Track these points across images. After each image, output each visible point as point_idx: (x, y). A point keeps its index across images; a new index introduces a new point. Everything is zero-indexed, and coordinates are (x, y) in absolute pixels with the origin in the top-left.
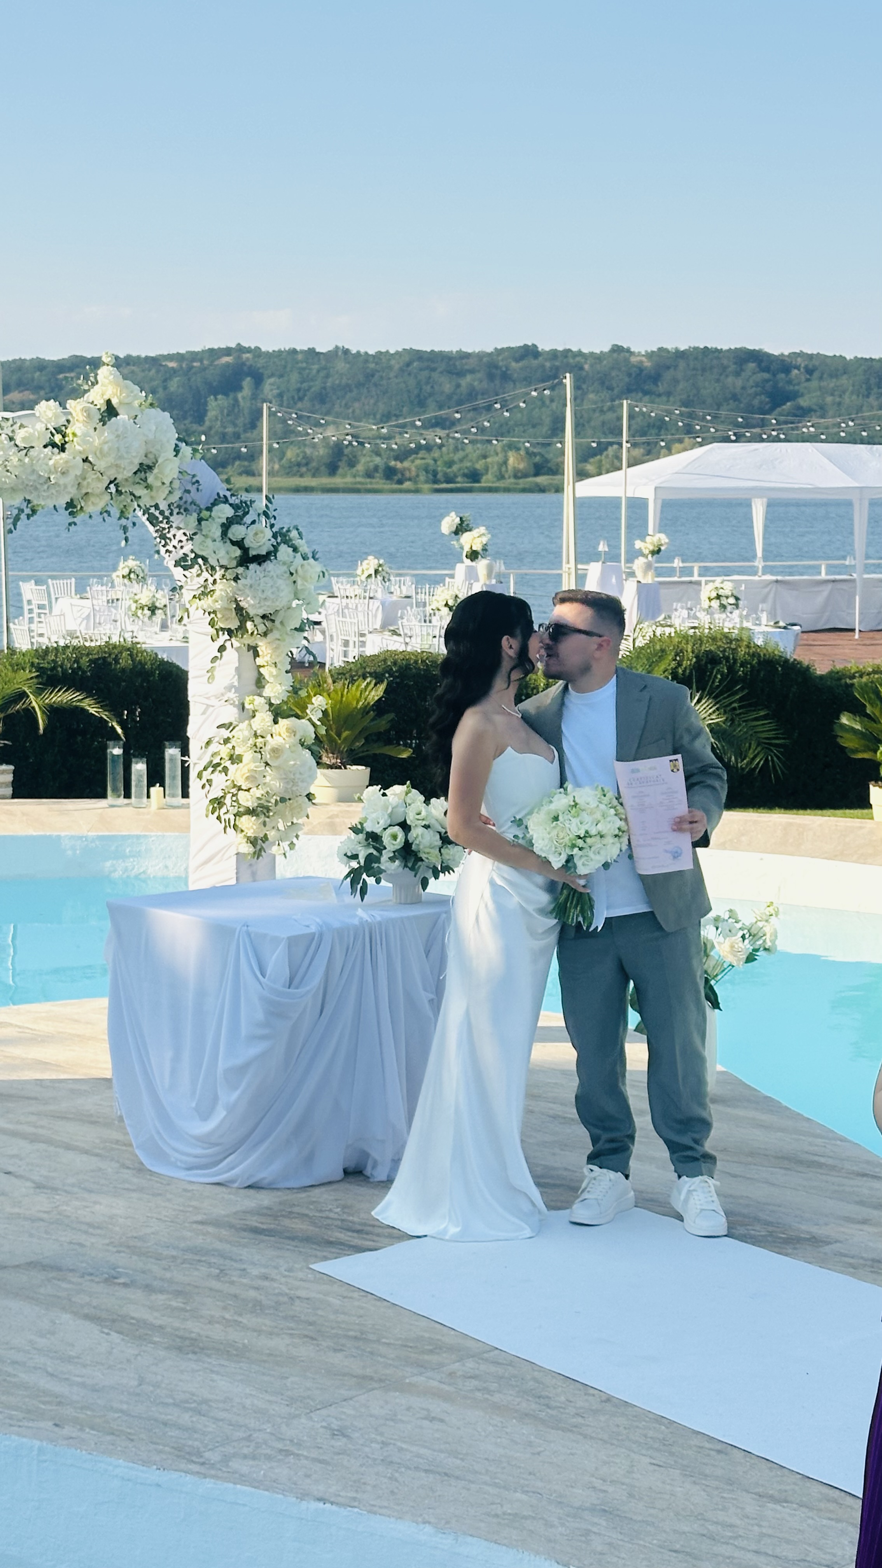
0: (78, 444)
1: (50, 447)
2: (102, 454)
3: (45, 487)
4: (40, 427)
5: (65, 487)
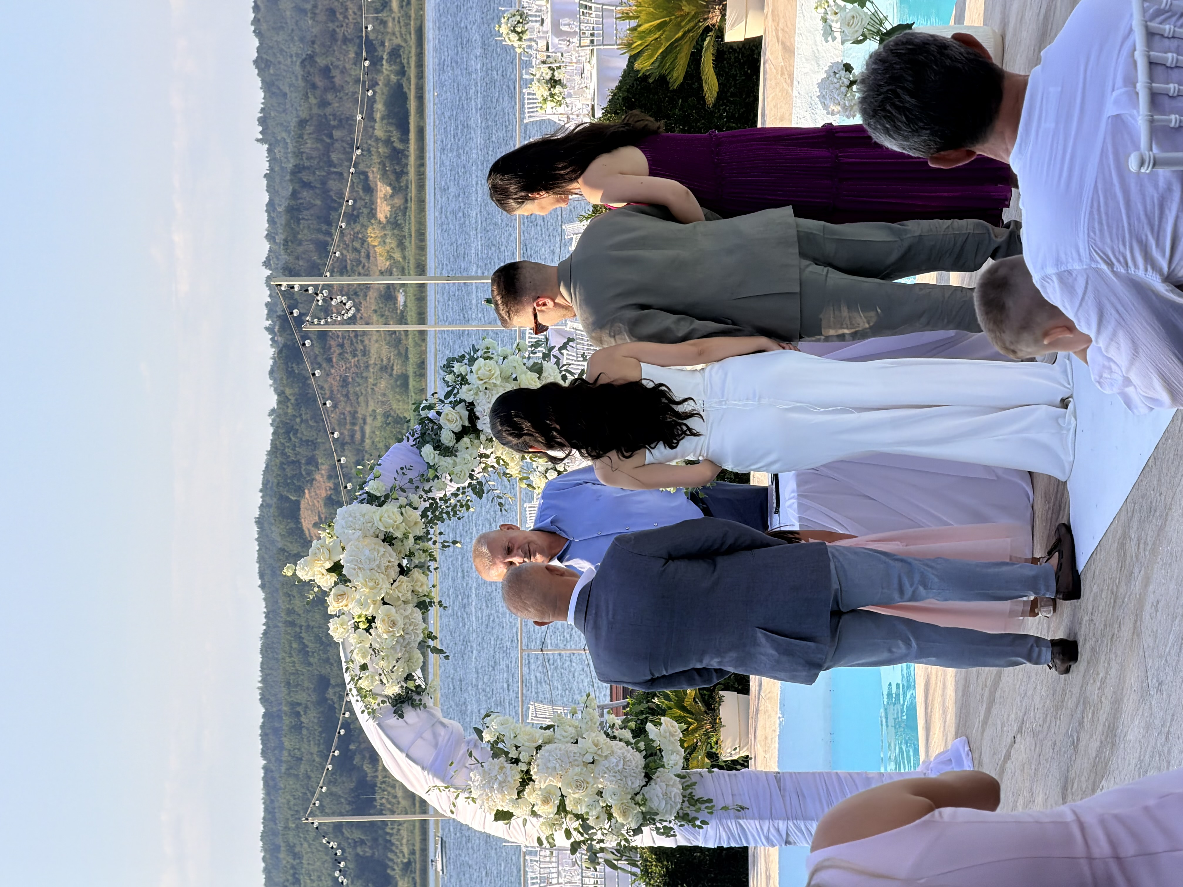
0: (368, 609)
1: (371, 631)
2: (376, 586)
3: (406, 636)
4: (353, 639)
5: (406, 617)
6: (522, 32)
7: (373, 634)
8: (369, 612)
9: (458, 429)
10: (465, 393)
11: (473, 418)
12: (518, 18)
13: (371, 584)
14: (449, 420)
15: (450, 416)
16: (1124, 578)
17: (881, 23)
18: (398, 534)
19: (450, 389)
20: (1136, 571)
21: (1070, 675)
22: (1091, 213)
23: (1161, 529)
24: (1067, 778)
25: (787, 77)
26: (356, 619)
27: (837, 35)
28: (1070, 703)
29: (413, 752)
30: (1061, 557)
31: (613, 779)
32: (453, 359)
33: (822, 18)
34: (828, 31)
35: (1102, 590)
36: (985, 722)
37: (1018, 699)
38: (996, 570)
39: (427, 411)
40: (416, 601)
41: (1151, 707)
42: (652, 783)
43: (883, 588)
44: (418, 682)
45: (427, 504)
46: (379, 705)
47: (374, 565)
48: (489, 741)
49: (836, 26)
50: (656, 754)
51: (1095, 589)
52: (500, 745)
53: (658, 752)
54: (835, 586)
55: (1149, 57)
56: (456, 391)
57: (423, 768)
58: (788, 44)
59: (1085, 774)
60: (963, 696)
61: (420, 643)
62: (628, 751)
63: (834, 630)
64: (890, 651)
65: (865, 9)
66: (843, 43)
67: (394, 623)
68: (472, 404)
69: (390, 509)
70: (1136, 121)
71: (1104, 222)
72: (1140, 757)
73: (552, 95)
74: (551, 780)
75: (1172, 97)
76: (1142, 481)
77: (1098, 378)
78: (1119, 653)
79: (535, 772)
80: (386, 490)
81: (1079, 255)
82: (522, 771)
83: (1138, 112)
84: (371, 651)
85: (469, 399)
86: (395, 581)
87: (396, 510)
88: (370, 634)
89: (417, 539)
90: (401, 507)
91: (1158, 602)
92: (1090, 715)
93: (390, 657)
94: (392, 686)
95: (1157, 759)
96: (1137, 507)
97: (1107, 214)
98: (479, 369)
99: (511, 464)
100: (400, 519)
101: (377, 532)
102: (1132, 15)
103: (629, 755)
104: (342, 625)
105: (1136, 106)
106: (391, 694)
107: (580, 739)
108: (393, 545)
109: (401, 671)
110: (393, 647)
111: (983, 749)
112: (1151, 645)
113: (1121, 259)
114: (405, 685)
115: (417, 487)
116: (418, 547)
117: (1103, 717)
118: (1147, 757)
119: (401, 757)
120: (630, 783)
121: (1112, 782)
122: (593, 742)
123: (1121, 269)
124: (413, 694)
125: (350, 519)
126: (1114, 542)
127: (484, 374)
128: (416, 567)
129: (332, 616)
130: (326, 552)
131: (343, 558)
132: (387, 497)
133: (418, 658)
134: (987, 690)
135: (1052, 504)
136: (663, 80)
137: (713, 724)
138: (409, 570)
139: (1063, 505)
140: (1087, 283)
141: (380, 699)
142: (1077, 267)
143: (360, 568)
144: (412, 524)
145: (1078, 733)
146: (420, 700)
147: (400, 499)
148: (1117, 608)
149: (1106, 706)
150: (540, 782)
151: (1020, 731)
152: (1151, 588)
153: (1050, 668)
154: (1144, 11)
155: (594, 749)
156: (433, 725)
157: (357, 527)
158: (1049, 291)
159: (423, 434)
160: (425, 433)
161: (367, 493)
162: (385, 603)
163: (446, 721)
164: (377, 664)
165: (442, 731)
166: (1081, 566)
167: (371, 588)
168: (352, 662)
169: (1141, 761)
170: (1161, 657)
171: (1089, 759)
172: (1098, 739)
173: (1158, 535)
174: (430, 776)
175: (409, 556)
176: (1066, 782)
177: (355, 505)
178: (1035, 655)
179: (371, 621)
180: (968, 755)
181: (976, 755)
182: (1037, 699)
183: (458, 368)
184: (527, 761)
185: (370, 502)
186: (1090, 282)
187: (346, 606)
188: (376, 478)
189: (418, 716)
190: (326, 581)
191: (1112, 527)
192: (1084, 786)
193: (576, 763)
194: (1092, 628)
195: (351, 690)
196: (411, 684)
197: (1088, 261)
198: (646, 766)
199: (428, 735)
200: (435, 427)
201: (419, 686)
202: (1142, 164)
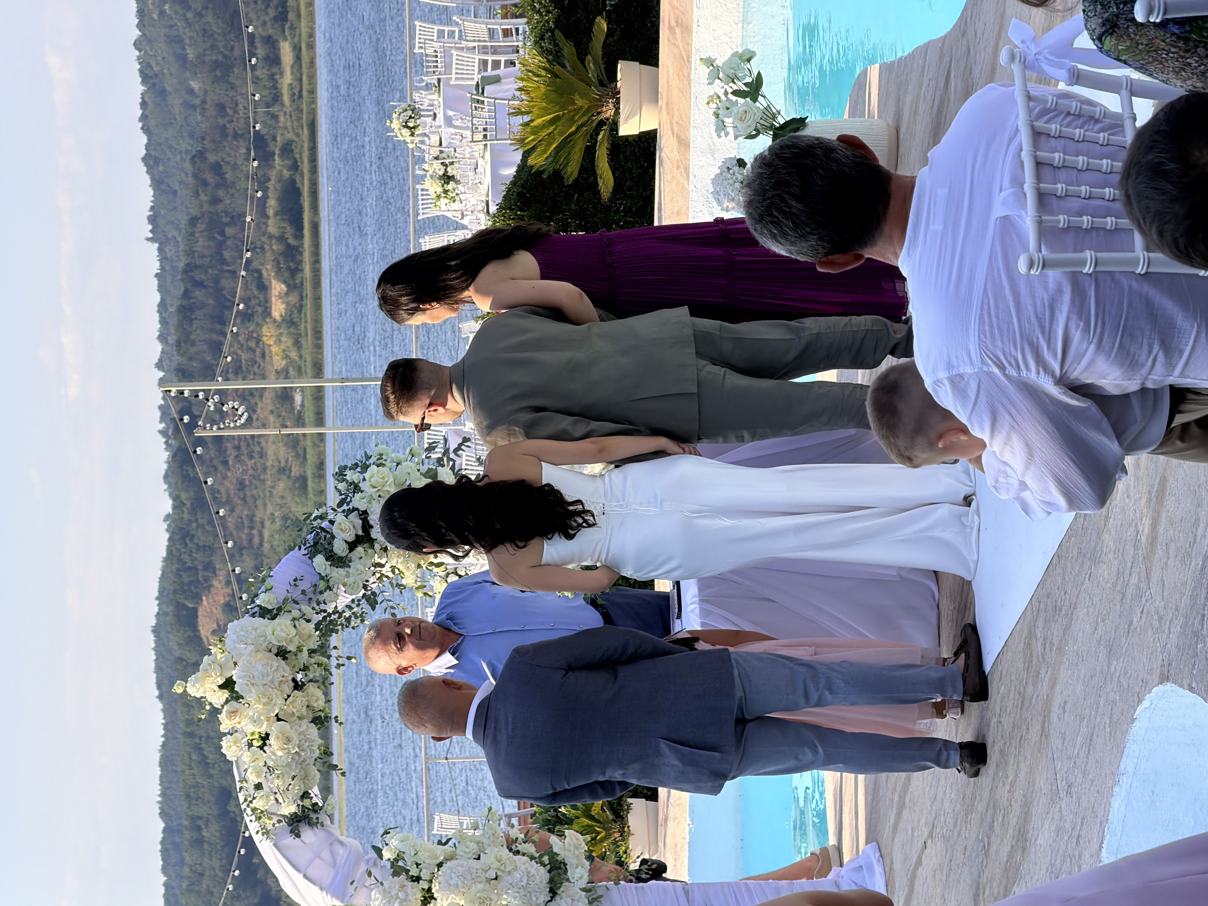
0: (262, 726)
2: (269, 702)
3: (302, 753)
5: (301, 733)
6: (414, 127)
7: (268, 751)
8: (263, 729)
9: (351, 538)
10: (358, 501)
11: (367, 527)
12: (410, 113)
13: (264, 700)
14: (341, 530)
15: (343, 525)
16: (1031, 678)
17: (774, 117)
18: (292, 648)
19: (343, 497)
20: (1043, 672)
21: (979, 777)
22: (981, 316)
23: (1066, 629)
24: (978, 884)
25: (683, 170)
26: (249, 737)
27: (730, 130)
28: (980, 807)
29: (310, 872)
30: (967, 658)
31: (517, 894)
32: (345, 467)
33: (714, 113)
34: (721, 127)
35: (1009, 691)
36: (895, 828)
37: (928, 803)
38: (903, 673)
39: (319, 521)
40: (311, 716)
41: (1060, 810)
42: (557, 898)
43: (788, 694)
44: (315, 800)
45: (320, 617)
46: (274, 825)
47: (267, 680)
48: (389, 859)
49: (728, 121)
50: (560, 868)
51: (1002, 689)
52: (401, 863)
53: (562, 865)
54: (739, 693)
55: (1035, 157)
56: (349, 500)
57: (321, 889)
58: (683, 137)
59: (997, 880)
60: (873, 801)
61: (316, 760)
62: (532, 866)
63: (739, 738)
64: (797, 758)
65: (757, 104)
66: (736, 138)
67: (288, 740)
68: (365, 512)
69: (283, 622)
70: (1025, 223)
71: (995, 325)
72: (1051, 861)
73: (446, 192)
74: (453, 898)
75: (1060, 197)
76: (1046, 580)
77: (993, 483)
78: (1029, 756)
79: (437, 890)
80: (278, 603)
81: (970, 358)
82: (423, 889)
83: (1026, 213)
84: (265, 769)
85: (362, 508)
86: (289, 696)
87: (289, 623)
88: (265, 751)
89: (312, 652)
90: (294, 619)
91: (1065, 703)
92: (1000, 819)
93: (286, 776)
94: (288, 806)
95: (1068, 863)
96: (1042, 606)
97: (997, 317)
98: (372, 476)
99: (407, 574)
100: (293, 631)
101: (271, 645)
102: (1018, 115)
103: (533, 870)
104: (235, 742)
105: (1024, 207)
106: (287, 814)
107: (482, 855)
108: (287, 659)
109: (297, 789)
110: (288, 765)
111: (894, 855)
112: (1060, 747)
113: (1013, 362)
114: (301, 804)
115: (310, 599)
116: (313, 661)
117: (1013, 821)
118: (1058, 861)
119: (298, 877)
120: (534, 899)
121: (1024, 886)
122: (496, 857)
123: (1013, 373)
124: (310, 812)
125: (242, 633)
126: (1020, 643)
127: (377, 482)
128: (311, 681)
129: (225, 734)
130: (218, 668)
131: (235, 674)
132: (279, 609)
133: (315, 775)
134: (897, 794)
135: (957, 604)
136: (557, 175)
137: (622, 833)
138: (303, 684)
139: (968, 605)
140: (979, 387)
141: (275, 819)
142: (969, 371)
143: (252, 684)
144: (306, 637)
145: (989, 838)
146: (317, 818)
147: (293, 611)
148: (1025, 709)
149: (1016, 809)
150: (442, 900)
151: (931, 836)
152: (1058, 688)
153: (959, 771)
154: (1030, 110)
155: (496, 864)
156: (331, 844)
157: (249, 641)
158: (942, 395)
159: (316, 543)
160: (318, 543)
161: (259, 606)
162: (279, 720)
163: (343, 838)
164: (272, 783)
165: (340, 850)
166: (988, 667)
167: (264, 705)
168: (246, 781)
169: (1052, 865)
170: (1070, 759)
171: (1000, 863)
172: (1009, 844)
173: (1064, 635)
174: (329, 896)
175: (304, 670)
176: (978, 888)
177: (247, 620)
178: (943, 758)
179: (265, 738)
180: (879, 861)
181: (887, 861)
182: (947, 804)
183: (351, 476)
184: (428, 879)
185: (262, 616)
186: (982, 387)
187: (239, 723)
188: (267, 590)
189: (315, 835)
190: (218, 698)
191: (1018, 626)
192: (996, 891)
193: (479, 879)
194: (1000, 730)
195: (245, 809)
196: (307, 803)
197: (980, 364)
198: (551, 881)
199: (326, 855)
200: (328, 536)
201: (316, 804)
202: (1031, 265)
